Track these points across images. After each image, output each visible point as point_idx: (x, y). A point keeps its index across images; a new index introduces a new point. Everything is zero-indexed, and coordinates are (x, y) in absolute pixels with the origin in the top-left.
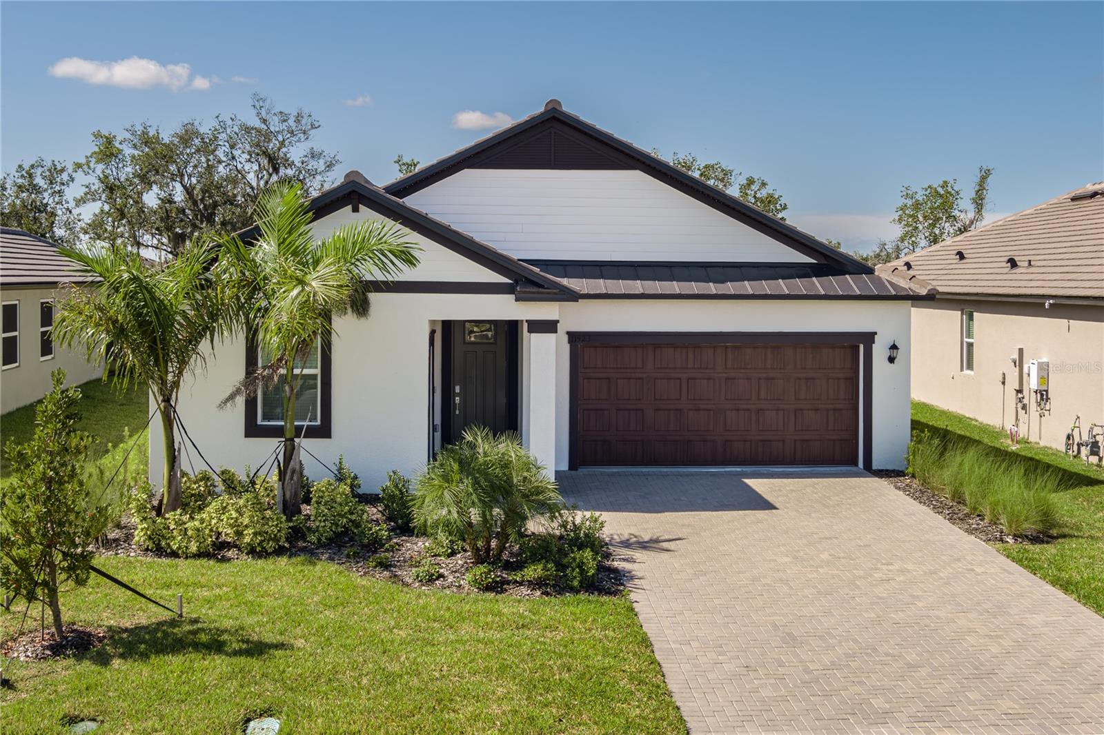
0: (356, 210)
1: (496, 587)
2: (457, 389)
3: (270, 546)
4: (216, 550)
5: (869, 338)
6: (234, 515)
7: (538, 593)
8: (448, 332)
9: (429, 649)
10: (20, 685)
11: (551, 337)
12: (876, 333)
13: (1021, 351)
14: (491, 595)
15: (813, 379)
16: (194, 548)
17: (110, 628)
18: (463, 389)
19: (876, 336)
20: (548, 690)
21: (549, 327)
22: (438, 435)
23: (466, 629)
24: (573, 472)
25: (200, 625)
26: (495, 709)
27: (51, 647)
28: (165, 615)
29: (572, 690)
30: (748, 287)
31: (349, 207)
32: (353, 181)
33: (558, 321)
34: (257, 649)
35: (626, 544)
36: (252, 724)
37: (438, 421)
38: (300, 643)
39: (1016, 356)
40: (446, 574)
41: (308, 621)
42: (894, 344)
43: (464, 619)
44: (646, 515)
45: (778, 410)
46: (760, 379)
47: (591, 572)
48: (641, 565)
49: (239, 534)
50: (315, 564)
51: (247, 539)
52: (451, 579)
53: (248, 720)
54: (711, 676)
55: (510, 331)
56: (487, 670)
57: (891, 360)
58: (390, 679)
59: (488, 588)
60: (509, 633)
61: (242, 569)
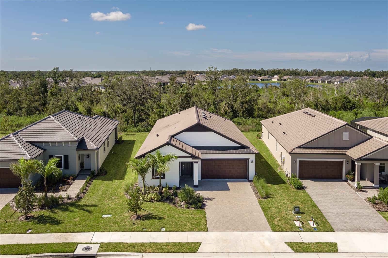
0: (168, 146)
1: (188, 208)
2: (183, 165)
3: (159, 200)
4: (151, 201)
5: (248, 159)
6: (154, 196)
7: (194, 209)
8: (182, 163)
9: (180, 218)
10: (135, 224)
11: (197, 164)
13: (282, 153)
14: (188, 209)
15: (240, 165)
16: (149, 201)
17: (142, 215)
18: (184, 165)
19: (250, 159)
20: (193, 225)
21: (197, 162)
22: (180, 174)
23: (185, 215)
24: (201, 180)
25: (153, 215)
26: (188, 227)
27: (136, 218)
28: (148, 213)
29: (196, 225)
31: (167, 145)
32: (168, 142)
33: (198, 162)
34: (160, 218)
35: (206, 199)
36: (162, 229)
37: (180, 171)
38: (165, 217)
39: (281, 153)
40: (182, 205)
41: (165, 214)
42: (252, 161)
43: (184, 213)
44: (211, 192)
45: (234, 170)
46: (231, 165)
47: (200, 206)
48: (208, 203)
49: (155, 199)
50: (165, 203)
51: (156, 199)
52: (183, 206)
53: (161, 228)
54: (212, 222)
55: (192, 163)
56: (187, 222)
57: (252, 163)
58: (176, 223)
59: (187, 208)
60: (189, 216)
61: (156, 204)
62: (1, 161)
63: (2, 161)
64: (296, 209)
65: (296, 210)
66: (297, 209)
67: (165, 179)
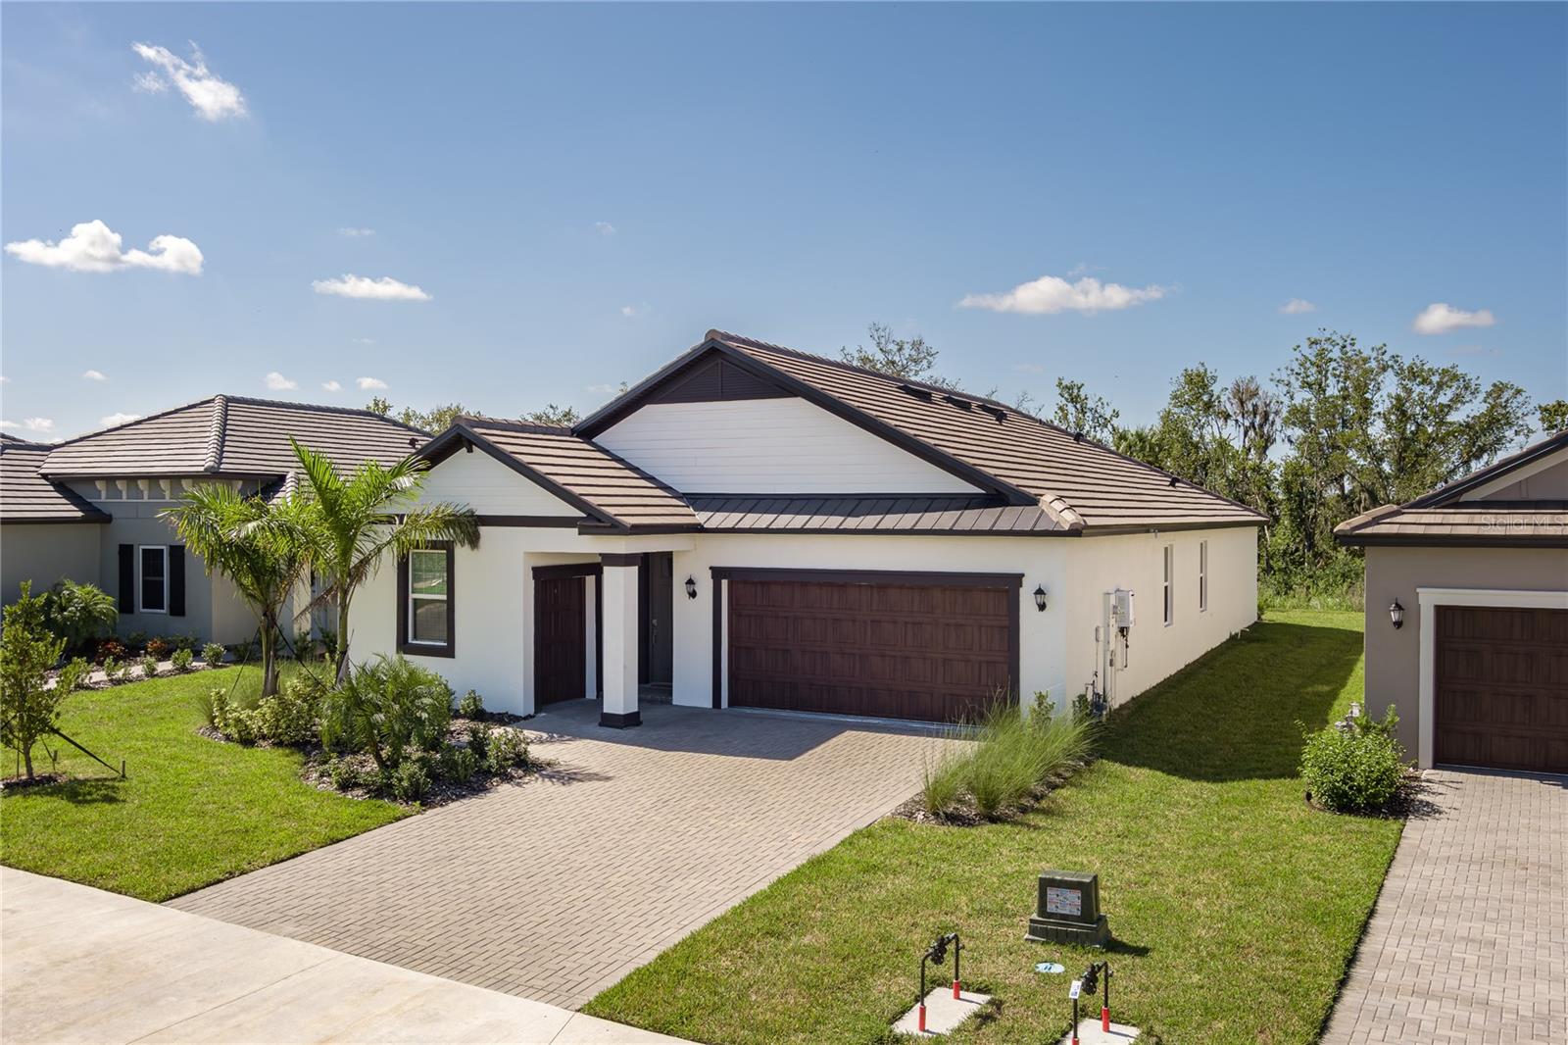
5: (1017, 579)
12: (1023, 575)
15: (964, 626)
19: (1024, 579)
30: (908, 520)
42: (1040, 589)
45: (925, 659)
46: (906, 623)
57: (1042, 607)
62: (3, 523)
63: (6, 521)
64: (1051, 893)
65: (1051, 908)
66: (1068, 903)
67: (454, 657)
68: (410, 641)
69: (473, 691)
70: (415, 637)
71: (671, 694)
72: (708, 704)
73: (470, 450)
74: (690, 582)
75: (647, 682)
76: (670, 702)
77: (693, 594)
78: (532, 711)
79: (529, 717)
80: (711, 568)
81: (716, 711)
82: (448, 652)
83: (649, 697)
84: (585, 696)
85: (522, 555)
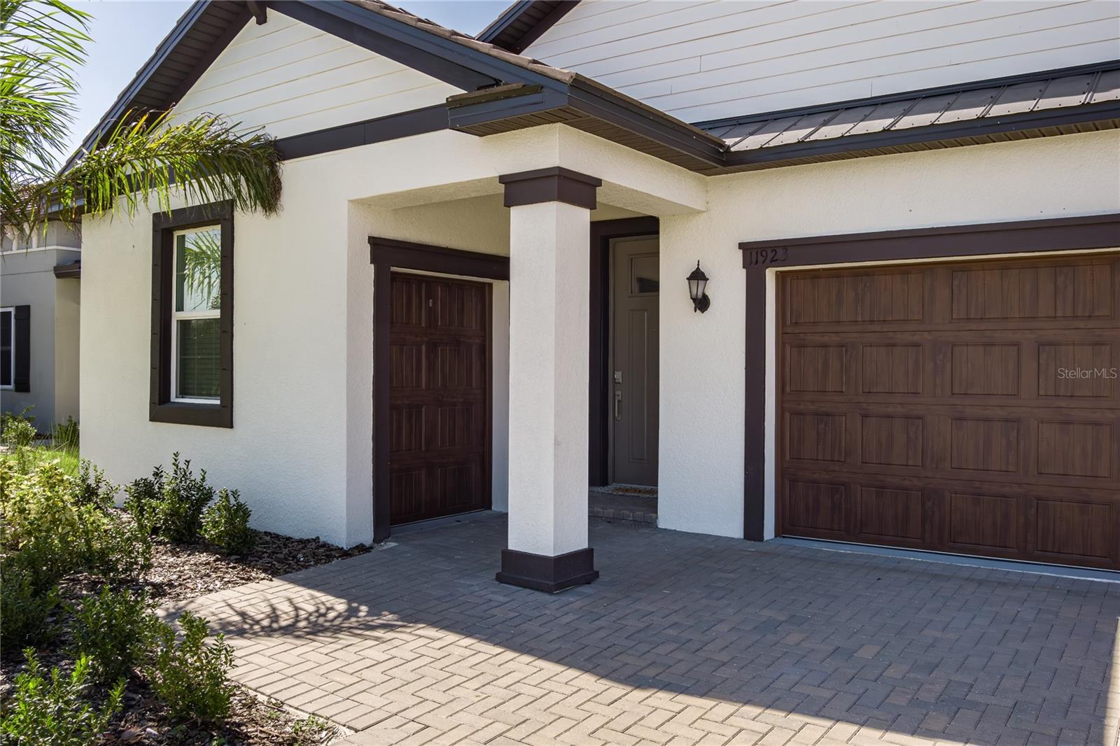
67: (231, 426)
68: (173, 398)
69: (235, 493)
70: (183, 392)
71: (653, 505)
72: (733, 528)
73: (262, 20)
74: (698, 276)
75: (604, 483)
76: (651, 523)
77: (702, 303)
78: (367, 537)
79: (362, 549)
80: (741, 246)
81: (752, 546)
82: (222, 417)
83: (610, 511)
84: (490, 507)
85: (345, 207)
